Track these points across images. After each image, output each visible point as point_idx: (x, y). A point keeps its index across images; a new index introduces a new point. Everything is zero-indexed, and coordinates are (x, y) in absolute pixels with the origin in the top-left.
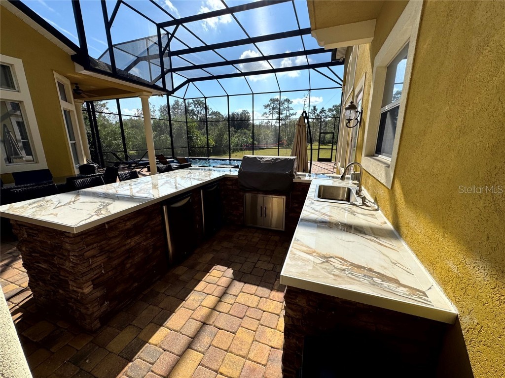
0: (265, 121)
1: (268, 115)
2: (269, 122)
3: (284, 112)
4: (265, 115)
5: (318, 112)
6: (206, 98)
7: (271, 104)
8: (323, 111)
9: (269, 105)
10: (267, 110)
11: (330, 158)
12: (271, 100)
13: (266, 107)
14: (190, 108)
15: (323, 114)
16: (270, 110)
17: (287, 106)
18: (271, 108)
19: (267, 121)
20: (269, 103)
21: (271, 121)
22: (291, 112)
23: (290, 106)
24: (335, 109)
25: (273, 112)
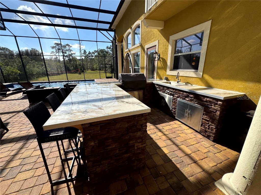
0: (54, 57)
1: (55, 53)
2: (57, 58)
3: (67, 52)
5: (87, 53)
6: (16, 36)
7: (56, 46)
8: (89, 53)
9: (55, 47)
10: (54, 50)
11: (112, 76)
12: (56, 44)
13: (53, 48)
15: (90, 55)
16: (56, 50)
17: (68, 49)
18: (57, 48)
19: (55, 57)
20: (55, 45)
21: (58, 57)
22: (72, 52)
23: (71, 48)
24: (95, 52)
25: (58, 51)
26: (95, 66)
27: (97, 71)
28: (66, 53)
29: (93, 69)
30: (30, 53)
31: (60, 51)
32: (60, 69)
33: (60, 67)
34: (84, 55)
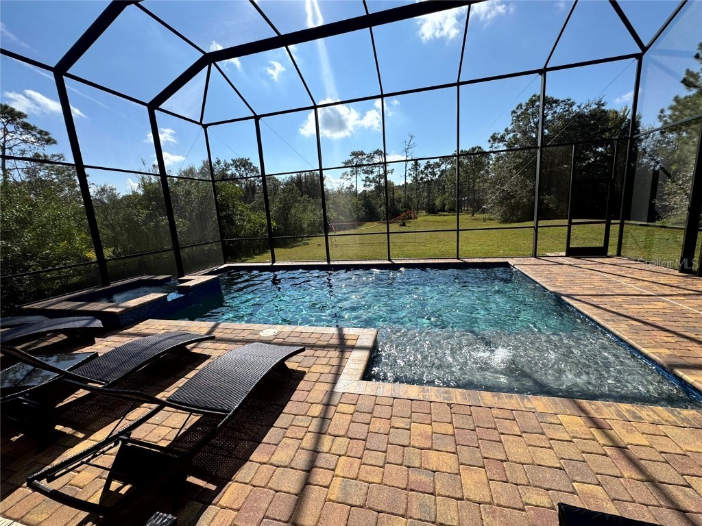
0: (346, 185)
1: (349, 177)
2: (353, 186)
4: (345, 177)
6: (259, 117)
7: (352, 160)
9: (351, 162)
10: (348, 169)
12: (353, 154)
13: (346, 164)
14: (229, 173)
16: (352, 168)
17: (379, 161)
18: (354, 165)
19: (349, 185)
20: (350, 158)
21: (354, 184)
24: (442, 163)
25: (356, 171)
26: (438, 202)
27: (445, 213)
28: (372, 172)
29: (432, 211)
30: (304, 180)
31: (359, 169)
32: (357, 212)
33: (357, 207)
34: (412, 173)
